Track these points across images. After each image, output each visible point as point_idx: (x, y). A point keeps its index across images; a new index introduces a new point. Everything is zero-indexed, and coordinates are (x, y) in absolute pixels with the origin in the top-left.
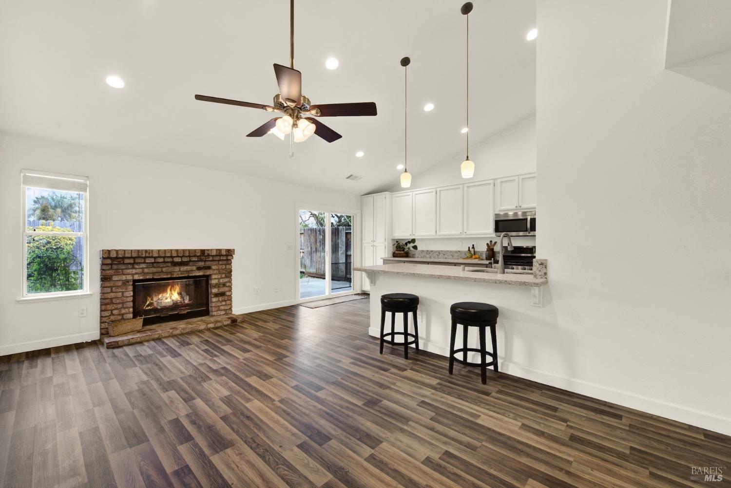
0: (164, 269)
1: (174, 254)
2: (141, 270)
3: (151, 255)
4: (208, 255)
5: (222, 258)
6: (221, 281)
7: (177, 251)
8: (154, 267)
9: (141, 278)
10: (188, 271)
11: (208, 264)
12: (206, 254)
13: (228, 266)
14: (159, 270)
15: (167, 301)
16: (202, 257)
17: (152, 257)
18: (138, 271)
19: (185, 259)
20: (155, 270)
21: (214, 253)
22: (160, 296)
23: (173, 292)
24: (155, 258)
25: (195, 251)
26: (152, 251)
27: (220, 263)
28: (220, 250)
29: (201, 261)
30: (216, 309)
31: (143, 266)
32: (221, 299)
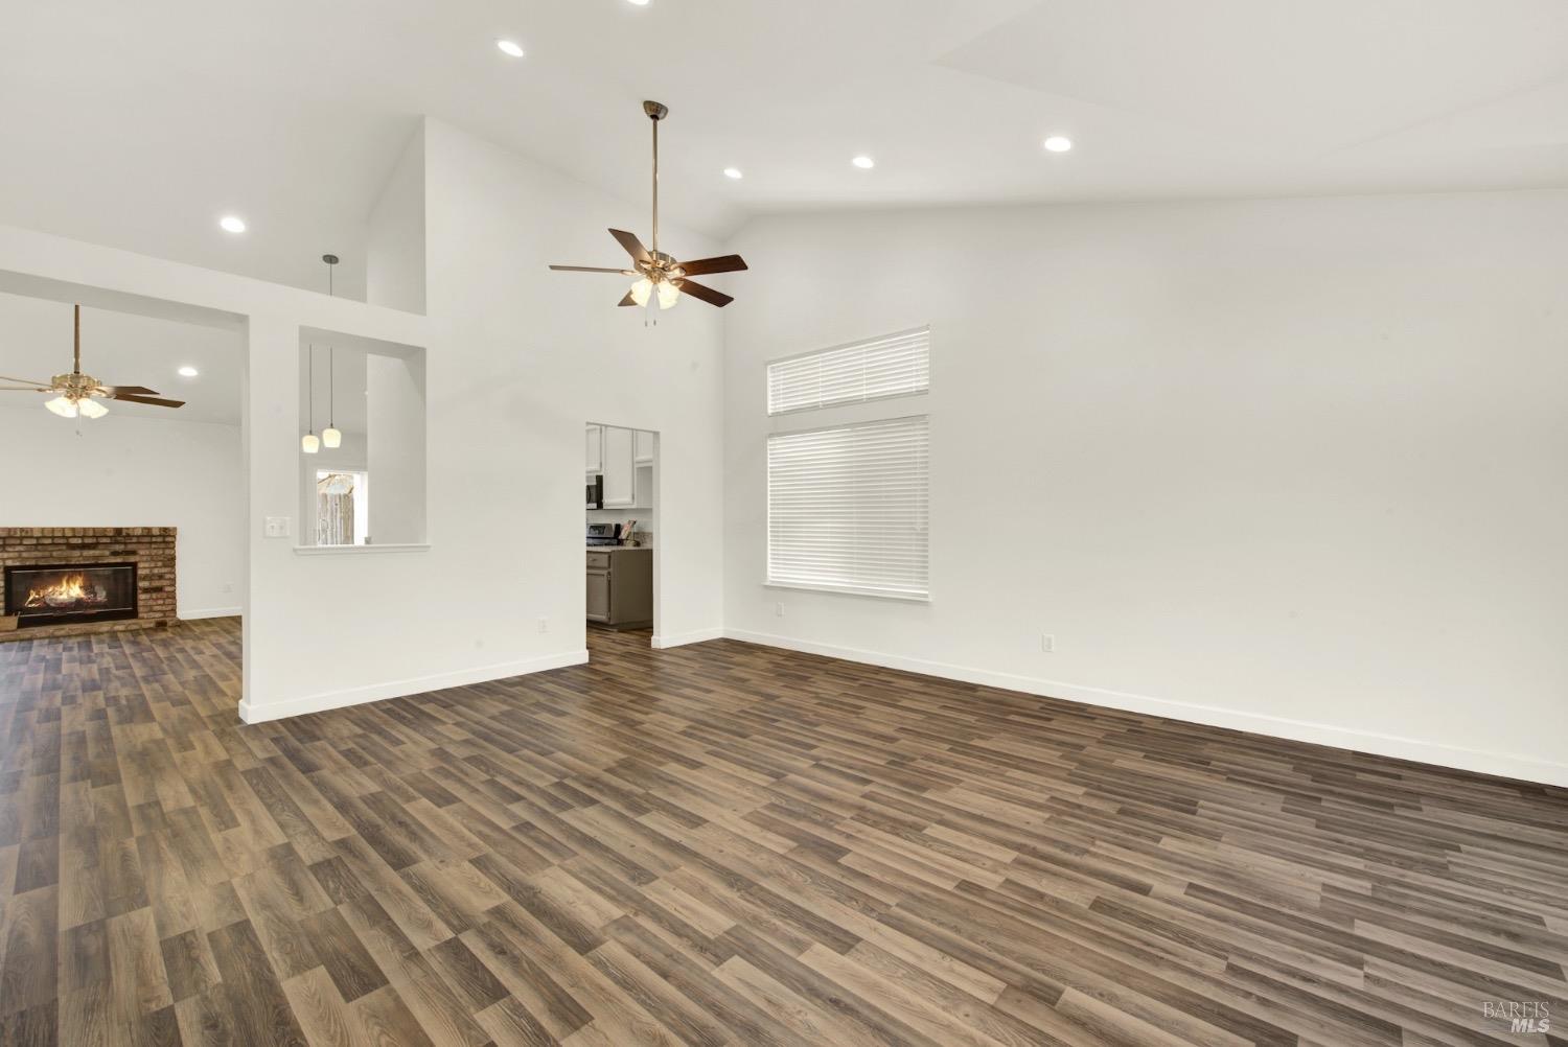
0: (55, 553)
1: (69, 534)
2: (16, 554)
3: (29, 534)
4: (128, 535)
5: (154, 540)
6: (156, 571)
7: (73, 529)
8: (39, 551)
9: (18, 564)
10: (96, 557)
11: (130, 547)
12: (124, 534)
13: (167, 552)
14: (47, 554)
15: (61, 597)
16: (119, 539)
17: (32, 537)
18: (11, 555)
19: (87, 541)
20: (39, 554)
21: (140, 533)
22: (50, 590)
23: (72, 585)
24: (37, 538)
25: (105, 529)
26: (32, 529)
27: (153, 546)
28: (149, 529)
29: (117, 543)
30: (146, 610)
31: (18, 548)
32: (154, 596)
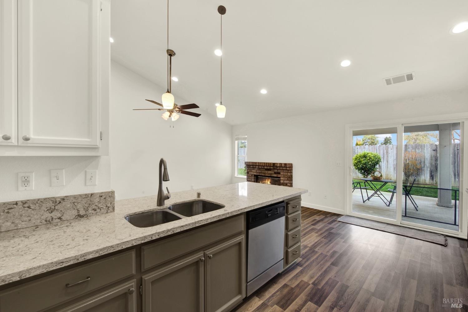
0: (263, 171)
2: (256, 171)
6: (285, 181)
10: (271, 174)
28: (281, 164)
29: (274, 169)
